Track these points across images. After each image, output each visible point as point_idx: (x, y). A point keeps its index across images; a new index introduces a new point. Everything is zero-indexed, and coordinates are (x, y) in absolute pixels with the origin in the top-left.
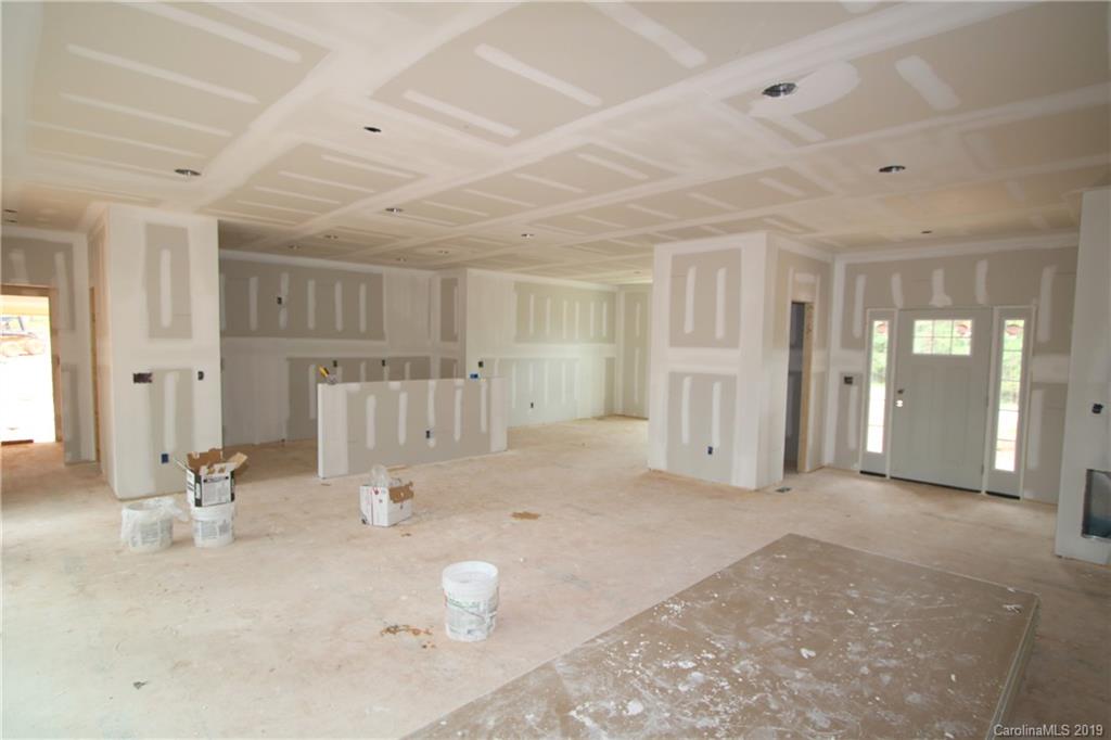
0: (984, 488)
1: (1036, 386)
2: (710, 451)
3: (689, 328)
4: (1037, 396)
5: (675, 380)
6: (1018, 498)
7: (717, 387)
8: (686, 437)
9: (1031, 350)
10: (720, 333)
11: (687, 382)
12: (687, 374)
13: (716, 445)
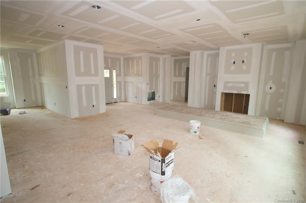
0: (113, 102)
1: (118, 82)
2: (93, 106)
3: (82, 70)
4: (118, 83)
5: (79, 87)
6: (117, 102)
7: (93, 88)
8: (85, 104)
9: (117, 76)
10: (93, 72)
11: (84, 88)
12: (84, 85)
13: (94, 104)
